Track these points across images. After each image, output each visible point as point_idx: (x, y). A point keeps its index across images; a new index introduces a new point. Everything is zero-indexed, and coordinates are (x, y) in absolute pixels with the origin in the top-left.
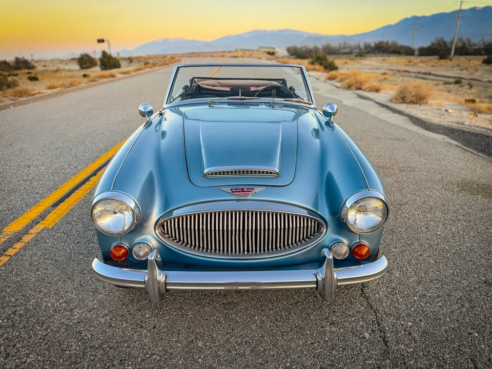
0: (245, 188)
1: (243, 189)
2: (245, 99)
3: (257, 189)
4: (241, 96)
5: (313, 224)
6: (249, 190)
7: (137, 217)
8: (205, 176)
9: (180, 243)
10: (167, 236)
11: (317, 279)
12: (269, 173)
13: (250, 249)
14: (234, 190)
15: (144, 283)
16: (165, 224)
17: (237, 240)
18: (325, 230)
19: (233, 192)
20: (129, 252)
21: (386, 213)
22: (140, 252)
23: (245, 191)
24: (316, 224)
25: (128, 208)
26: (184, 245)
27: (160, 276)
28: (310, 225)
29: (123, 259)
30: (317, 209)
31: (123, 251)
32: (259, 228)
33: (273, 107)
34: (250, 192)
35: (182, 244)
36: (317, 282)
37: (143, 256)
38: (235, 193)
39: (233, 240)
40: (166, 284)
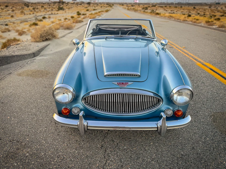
0: (124, 82)
1: (123, 83)
2: (123, 36)
3: (130, 83)
4: (121, 35)
5: (156, 100)
6: (126, 84)
7: (74, 95)
8: (105, 76)
9: (93, 107)
10: (87, 103)
12: (136, 75)
13: (126, 111)
14: (119, 83)
15: (77, 125)
16: (87, 98)
17: (120, 106)
20: (70, 111)
21: (192, 96)
22: (75, 111)
23: (124, 84)
24: (157, 100)
25: (70, 91)
26: (95, 108)
27: (85, 123)
28: (154, 100)
29: (68, 114)
30: (158, 93)
31: (67, 110)
32: (130, 101)
33: (136, 40)
34: (127, 84)
35: (94, 108)
36: (157, 128)
37: (77, 113)
38: (119, 85)
39: (118, 106)
40: (87, 126)
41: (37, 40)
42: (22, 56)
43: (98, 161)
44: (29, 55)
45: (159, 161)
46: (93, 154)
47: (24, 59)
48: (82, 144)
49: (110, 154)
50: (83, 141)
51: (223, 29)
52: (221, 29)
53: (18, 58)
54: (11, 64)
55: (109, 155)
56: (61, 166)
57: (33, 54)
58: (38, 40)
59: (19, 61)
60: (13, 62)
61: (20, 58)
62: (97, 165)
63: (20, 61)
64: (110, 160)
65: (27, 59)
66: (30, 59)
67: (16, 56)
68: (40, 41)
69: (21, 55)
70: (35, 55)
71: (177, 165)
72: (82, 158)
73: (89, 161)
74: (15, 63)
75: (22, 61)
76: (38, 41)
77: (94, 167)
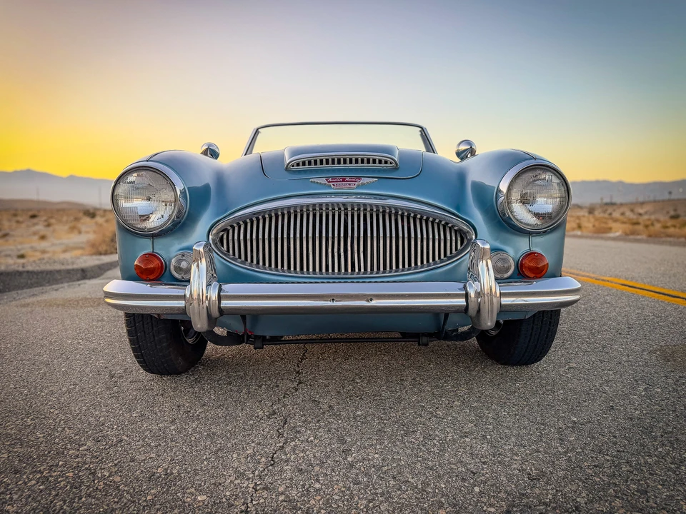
0: (347, 177)
1: (344, 178)
3: (366, 180)
8: (288, 168)
11: (466, 291)
12: (383, 161)
13: (357, 269)
14: (330, 180)
16: (225, 237)
18: (474, 237)
19: (329, 182)
20: (164, 267)
22: (182, 262)
23: (347, 181)
24: (459, 236)
28: (449, 238)
30: (459, 211)
31: (156, 263)
32: (369, 235)
34: (355, 181)
36: (467, 297)
37: (187, 270)
38: (331, 183)
39: (330, 253)
40: (220, 298)
41: (100, 249)
42: (47, 274)
43: (253, 444)
44: (68, 272)
45: (488, 437)
46: (237, 430)
47: (49, 282)
48: (200, 411)
49: (301, 426)
50: (204, 405)
51: (639, 237)
52: (632, 237)
53: (31, 280)
54: (7, 293)
55: (298, 429)
56: (103, 459)
57: (80, 272)
58: (103, 248)
59: (31, 288)
60: (14, 290)
61: (37, 278)
62: (248, 452)
63: (35, 287)
64: (302, 438)
65: (57, 281)
66: (68, 282)
67: (28, 272)
68: (109, 252)
69: (42, 272)
70: (84, 274)
71: (561, 444)
72: (193, 439)
73: (219, 445)
74: (19, 292)
75: (41, 288)
76: (103, 252)
77: (235, 456)
